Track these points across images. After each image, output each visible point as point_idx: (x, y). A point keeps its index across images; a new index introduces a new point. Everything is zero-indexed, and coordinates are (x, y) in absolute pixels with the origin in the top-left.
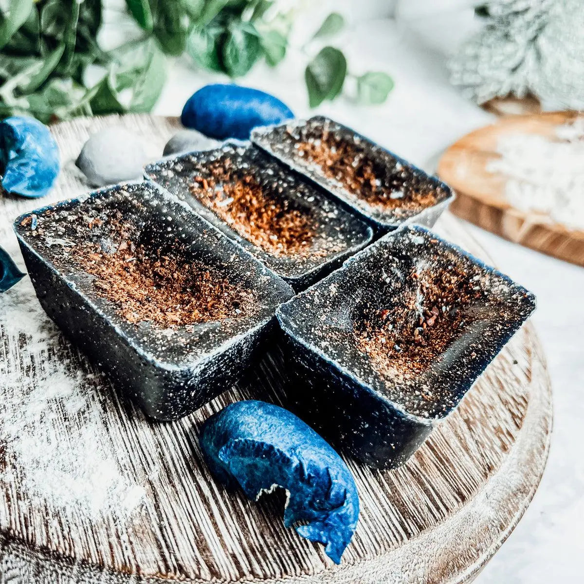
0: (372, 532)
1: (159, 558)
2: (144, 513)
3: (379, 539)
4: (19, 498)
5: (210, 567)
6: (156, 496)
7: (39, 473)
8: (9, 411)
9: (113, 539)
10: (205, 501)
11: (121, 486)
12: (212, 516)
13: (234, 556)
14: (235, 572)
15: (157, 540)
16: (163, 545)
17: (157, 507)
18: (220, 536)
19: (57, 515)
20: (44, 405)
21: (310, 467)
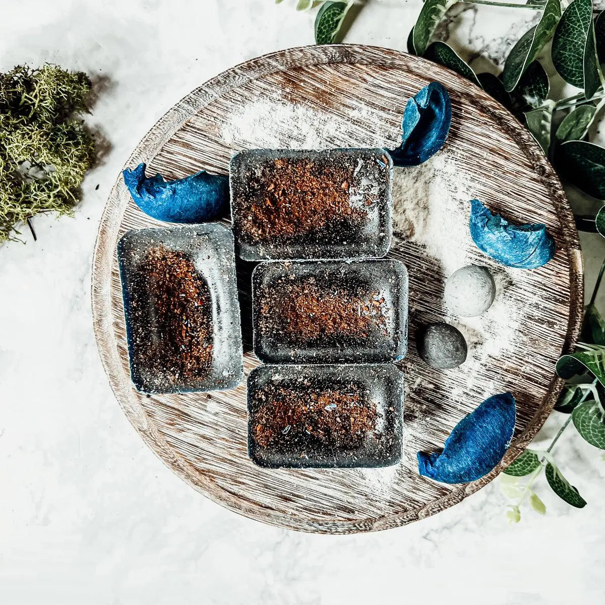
0: (135, 217)
1: (194, 126)
2: (218, 135)
3: (131, 217)
4: (262, 93)
5: (175, 141)
6: (222, 145)
7: (269, 108)
8: (312, 117)
9: (215, 115)
10: (204, 163)
11: (237, 135)
12: (195, 160)
13: (172, 154)
14: (166, 148)
15: (202, 131)
16: (198, 131)
17: (216, 142)
18: (184, 156)
19: (243, 102)
20: (304, 133)
21: (162, 190)
